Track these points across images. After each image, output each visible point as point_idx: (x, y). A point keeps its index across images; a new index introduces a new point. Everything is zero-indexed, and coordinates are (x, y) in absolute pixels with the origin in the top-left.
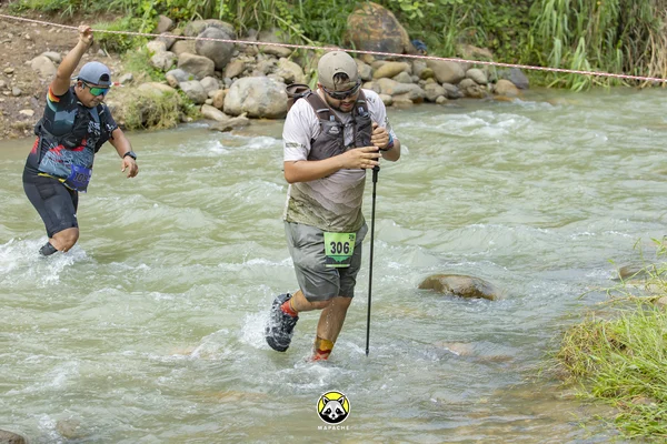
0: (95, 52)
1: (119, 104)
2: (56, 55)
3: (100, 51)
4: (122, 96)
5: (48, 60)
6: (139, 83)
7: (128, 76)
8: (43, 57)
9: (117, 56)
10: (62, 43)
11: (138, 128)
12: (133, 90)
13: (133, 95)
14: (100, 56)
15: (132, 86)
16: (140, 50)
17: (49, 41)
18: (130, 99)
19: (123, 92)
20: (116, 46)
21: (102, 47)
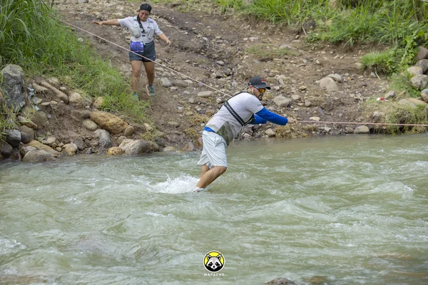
0: (368, 74)
1: (383, 114)
2: (338, 77)
3: (372, 74)
4: (386, 108)
5: (332, 80)
6: (399, 99)
7: (391, 93)
8: (328, 78)
9: (384, 78)
10: (343, 67)
11: (396, 132)
12: (395, 104)
13: (394, 107)
14: (372, 77)
15: (394, 100)
16: (402, 74)
17: (333, 66)
18: (392, 110)
19: (386, 105)
20: (384, 70)
21: (374, 71)
